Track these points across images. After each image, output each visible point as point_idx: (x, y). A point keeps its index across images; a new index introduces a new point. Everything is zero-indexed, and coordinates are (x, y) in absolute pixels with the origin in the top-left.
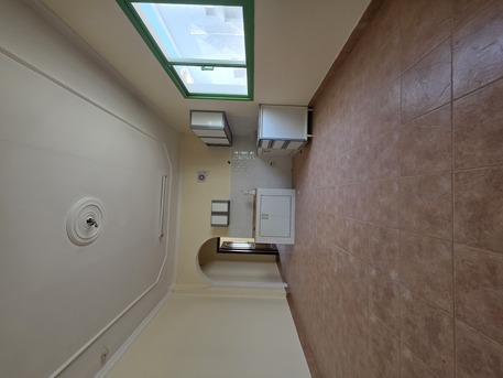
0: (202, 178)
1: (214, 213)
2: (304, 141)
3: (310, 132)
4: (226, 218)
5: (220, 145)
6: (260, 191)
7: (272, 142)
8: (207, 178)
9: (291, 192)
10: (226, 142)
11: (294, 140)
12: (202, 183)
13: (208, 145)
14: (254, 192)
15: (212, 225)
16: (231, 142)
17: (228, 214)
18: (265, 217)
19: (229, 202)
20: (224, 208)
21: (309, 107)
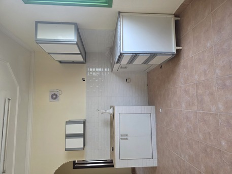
0: (54, 97)
1: (68, 136)
2: (172, 54)
3: (178, 43)
4: (81, 140)
5: (73, 62)
6: (118, 110)
7: (135, 55)
8: (61, 97)
9: (151, 109)
10: (80, 58)
11: (161, 54)
12: (55, 103)
13: (61, 62)
14: (111, 111)
15: (66, 150)
16: (85, 59)
17: (83, 136)
18: (125, 137)
19: (84, 123)
20: (79, 129)
21: (176, 15)
